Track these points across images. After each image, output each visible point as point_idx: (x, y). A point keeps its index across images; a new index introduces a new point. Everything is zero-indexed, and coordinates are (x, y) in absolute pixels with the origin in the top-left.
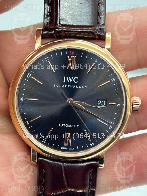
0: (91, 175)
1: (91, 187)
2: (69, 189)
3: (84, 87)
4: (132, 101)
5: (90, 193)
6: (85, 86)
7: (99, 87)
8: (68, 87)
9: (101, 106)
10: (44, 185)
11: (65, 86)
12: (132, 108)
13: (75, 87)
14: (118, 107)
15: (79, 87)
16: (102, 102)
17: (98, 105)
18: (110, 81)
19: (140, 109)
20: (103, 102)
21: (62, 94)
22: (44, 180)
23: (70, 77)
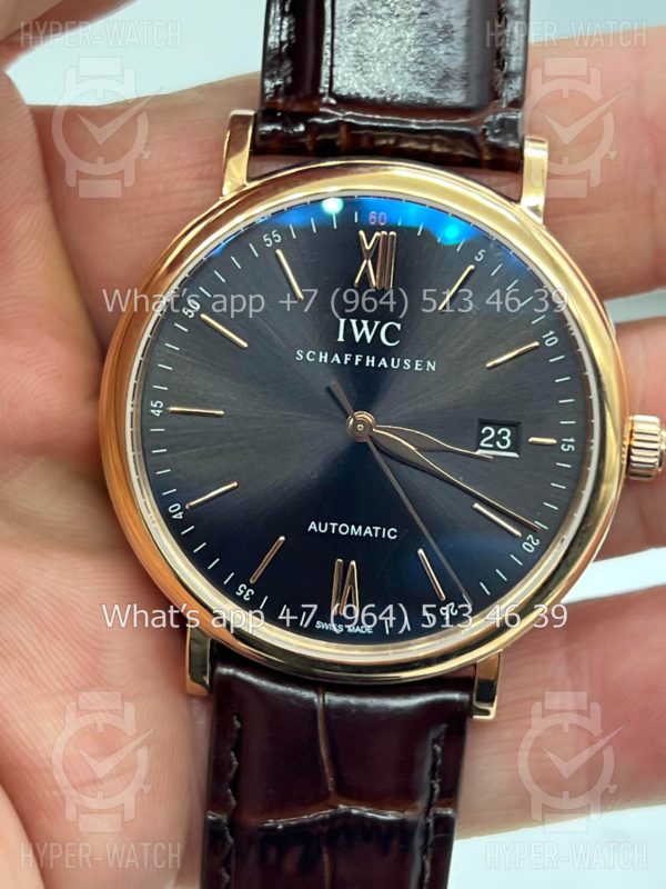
0: (439, 749)
1: (435, 799)
2: (341, 806)
3: (424, 365)
4: (627, 436)
5: (431, 826)
6: (429, 363)
7: (489, 368)
8: (357, 363)
9: (496, 449)
10: (235, 785)
11: (342, 359)
12: (625, 462)
13: (386, 366)
14: (566, 457)
15: (402, 364)
16: (499, 432)
17: (482, 444)
18: (536, 344)
19: (660, 470)
20: (504, 433)
21: (329, 390)
22: (236, 763)
23: (365, 322)
